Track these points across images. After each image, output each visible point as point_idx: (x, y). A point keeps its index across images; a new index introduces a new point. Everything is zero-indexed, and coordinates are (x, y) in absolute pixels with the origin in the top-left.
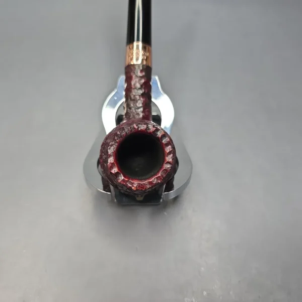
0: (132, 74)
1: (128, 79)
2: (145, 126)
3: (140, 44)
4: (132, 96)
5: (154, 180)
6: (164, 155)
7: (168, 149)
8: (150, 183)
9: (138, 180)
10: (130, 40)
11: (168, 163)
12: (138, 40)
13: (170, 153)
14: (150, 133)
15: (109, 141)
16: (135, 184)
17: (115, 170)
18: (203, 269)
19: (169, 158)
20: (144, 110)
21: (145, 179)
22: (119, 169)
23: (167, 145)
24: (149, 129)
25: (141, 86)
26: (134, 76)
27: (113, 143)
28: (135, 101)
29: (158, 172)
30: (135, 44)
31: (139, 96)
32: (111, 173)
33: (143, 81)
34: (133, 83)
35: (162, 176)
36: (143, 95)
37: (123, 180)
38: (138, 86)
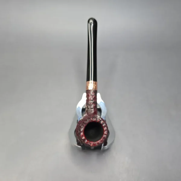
0: (89, 94)
1: (88, 96)
2: (96, 119)
3: (92, 81)
4: (89, 103)
5: (99, 141)
6: (103, 131)
7: (105, 128)
8: (98, 143)
9: (93, 141)
10: (88, 79)
11: (105, 134)
12: (91, 80)
13: (106, 130)
14: (98, 122)
15: (81, 125)
16: (92, 144)
17: (83, 138)
18: (120, 180)
19: (106, 133)
20: (94, 109)
21: (96, 141)
22: (85, 137)
23: (105, 127)
24: (97, 120)
25: (93, 99)
26: (90, 95)
27: (83, 126)
28: (90, 105)
29: (101, 138)
30: (90, 81)
31: (92, 103)
32: (82, 139)
33: (94, 97)
34: (89, 98)
35: (103, 140)
36: (94, 103)
37: (87, 142)
38: (92, 99)
